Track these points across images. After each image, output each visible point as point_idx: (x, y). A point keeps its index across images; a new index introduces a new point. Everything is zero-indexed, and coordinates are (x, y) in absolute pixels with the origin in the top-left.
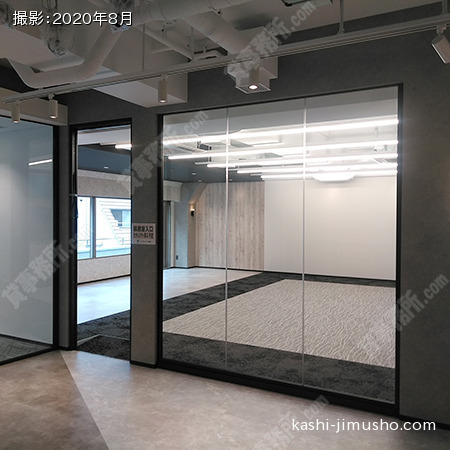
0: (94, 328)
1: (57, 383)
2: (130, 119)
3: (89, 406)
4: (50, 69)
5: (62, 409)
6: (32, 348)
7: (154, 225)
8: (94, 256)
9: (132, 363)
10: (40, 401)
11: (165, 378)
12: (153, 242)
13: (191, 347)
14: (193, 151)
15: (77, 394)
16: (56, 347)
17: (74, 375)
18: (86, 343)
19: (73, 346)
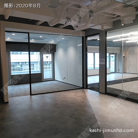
0: (92, 85)
1: (82, 94)
2: (99, 33)
3: (88, 99)
4: (80, 26)
5: (83, 98)
6: (78, 88)
7: (104, 59)
8: (94, 69)
9: (100, 93)
10: (79, 97)
11: (107, 96)
12: (104, 63)
13: (115, 91)
14: (119, 39)
15: (86, 96)
16: (83, 88)
17: (86, 93)
18: (90, 88)
19: (87, 88)
